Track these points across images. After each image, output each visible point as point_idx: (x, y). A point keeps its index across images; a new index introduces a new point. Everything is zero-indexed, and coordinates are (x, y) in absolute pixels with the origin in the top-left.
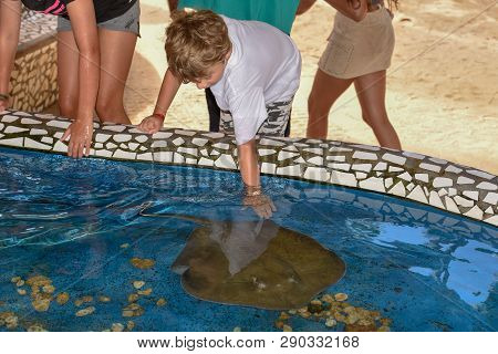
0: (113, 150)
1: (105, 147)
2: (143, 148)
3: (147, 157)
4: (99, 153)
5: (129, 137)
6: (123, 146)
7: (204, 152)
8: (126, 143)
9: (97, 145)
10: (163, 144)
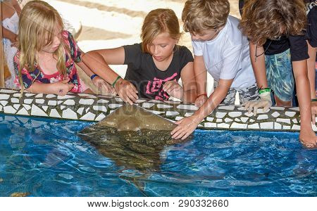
0: (231, 123)
1: (224, 122)
2: (251, 120)
3: (255, 126)
4: (220, 126)
5: (240, 114)
6: (236, 120)
7: (295, 121)
8: (239, 118)
9: (218, 120)
10: (266, 117)
